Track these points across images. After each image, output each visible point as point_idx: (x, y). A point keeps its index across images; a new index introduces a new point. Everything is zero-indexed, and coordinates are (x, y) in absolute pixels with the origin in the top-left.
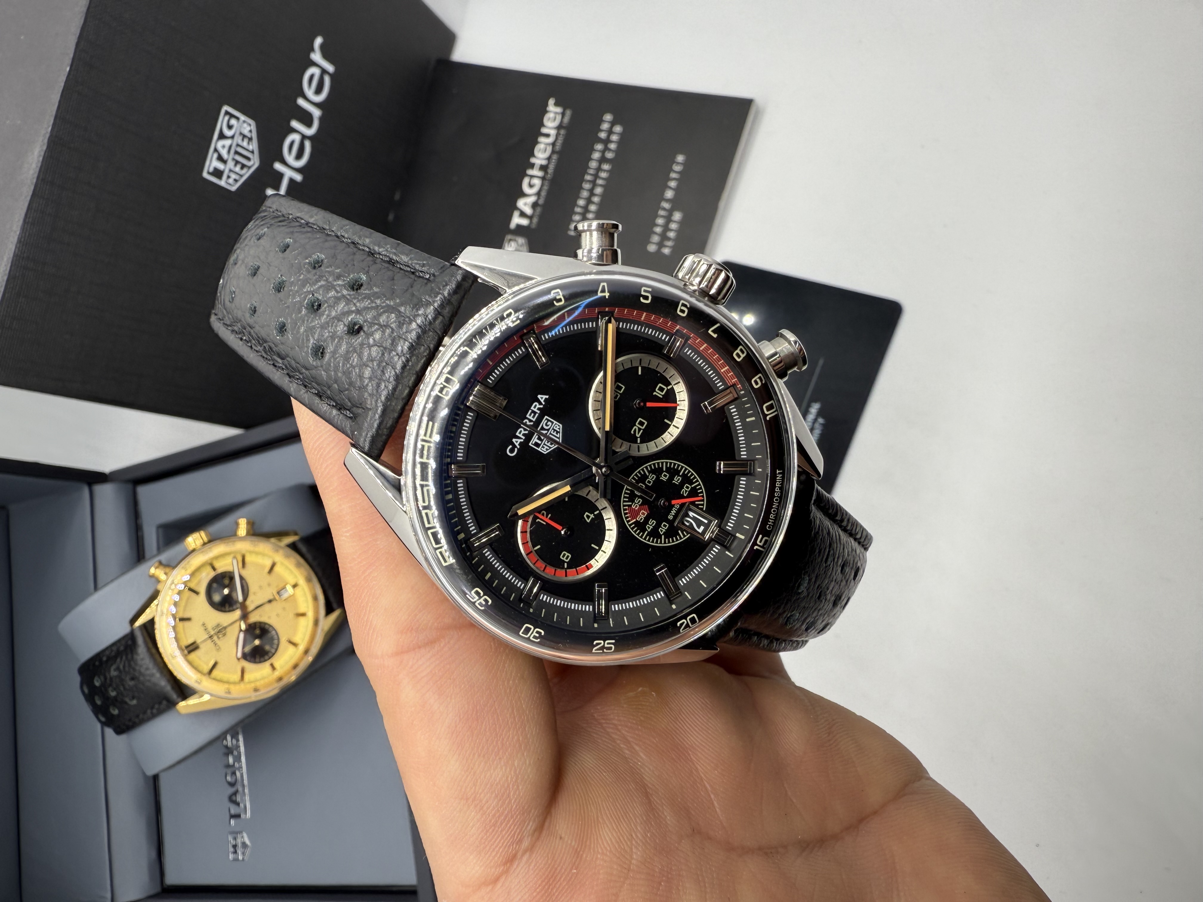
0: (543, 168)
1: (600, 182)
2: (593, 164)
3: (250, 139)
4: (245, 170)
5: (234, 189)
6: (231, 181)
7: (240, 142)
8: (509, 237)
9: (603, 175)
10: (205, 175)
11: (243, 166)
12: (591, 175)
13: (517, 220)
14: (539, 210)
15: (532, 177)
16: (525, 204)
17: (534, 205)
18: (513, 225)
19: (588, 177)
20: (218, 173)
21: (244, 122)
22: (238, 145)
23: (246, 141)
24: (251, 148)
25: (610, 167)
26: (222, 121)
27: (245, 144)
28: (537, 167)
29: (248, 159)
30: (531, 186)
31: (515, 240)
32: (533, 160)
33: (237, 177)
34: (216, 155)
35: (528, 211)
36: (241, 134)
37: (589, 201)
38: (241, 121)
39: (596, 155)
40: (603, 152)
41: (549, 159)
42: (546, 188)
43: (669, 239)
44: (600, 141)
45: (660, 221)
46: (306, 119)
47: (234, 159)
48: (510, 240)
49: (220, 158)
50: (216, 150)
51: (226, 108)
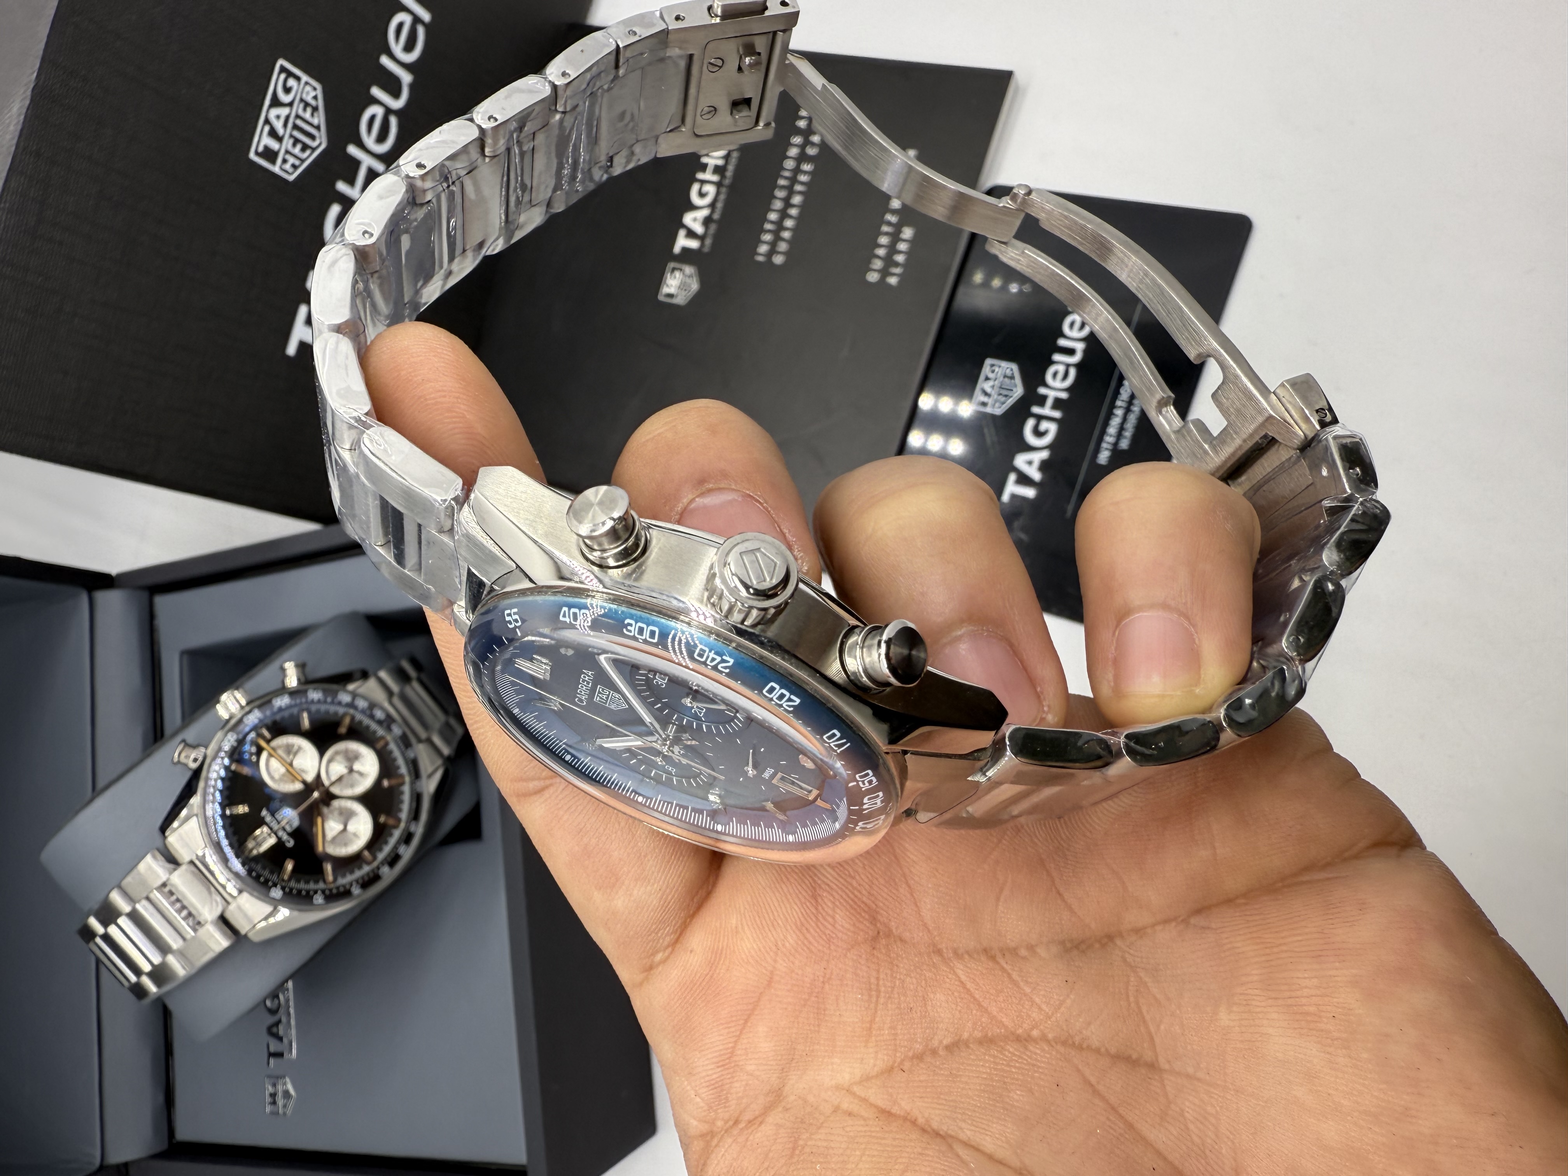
0: (718, 170)
1: (798, 188)
2: (789, 164)
3: (315, 109)
4: (308, 152)
5: (291, 178)
6: (287, 167)
7: (301, 112)
8: (672, 265)
9: (803, 178)
10: (252, 156)
11: (305, 147)
12: (786, 178)
13: (682, 242)
14: (713, 227)
15: (703, 182)
16: (695, 220)
17: (707, 221)
18: (677, 249)
19: (782, 182)
20: (270, 155)
21: (307, 83)
22: (298, 116)
23: (309, 110)
24: (315, 121)
25: (813, 167)
26: (277, 81)
27: (307, 115)
28: (710, 169)
29: (312, 137)
30: (702, 195)
31: (681, 270)
32: (705, 160)
33: (297, 163)
34: (267, 128)
35: (699, 229)
36: (302, 100)
37: (784, 214)
38: (303, 82)
39: (793, 152)
40: (803, 147)
41: (727, 157)
42: (722, 197)
43: (897, 264)
44: (798, 131)
45: (884, 240)
46: (393, 86)
47: (291, 136)
48: (674, 270)
49: (273, 134)
50: (267, 121)
51: (281, 62)
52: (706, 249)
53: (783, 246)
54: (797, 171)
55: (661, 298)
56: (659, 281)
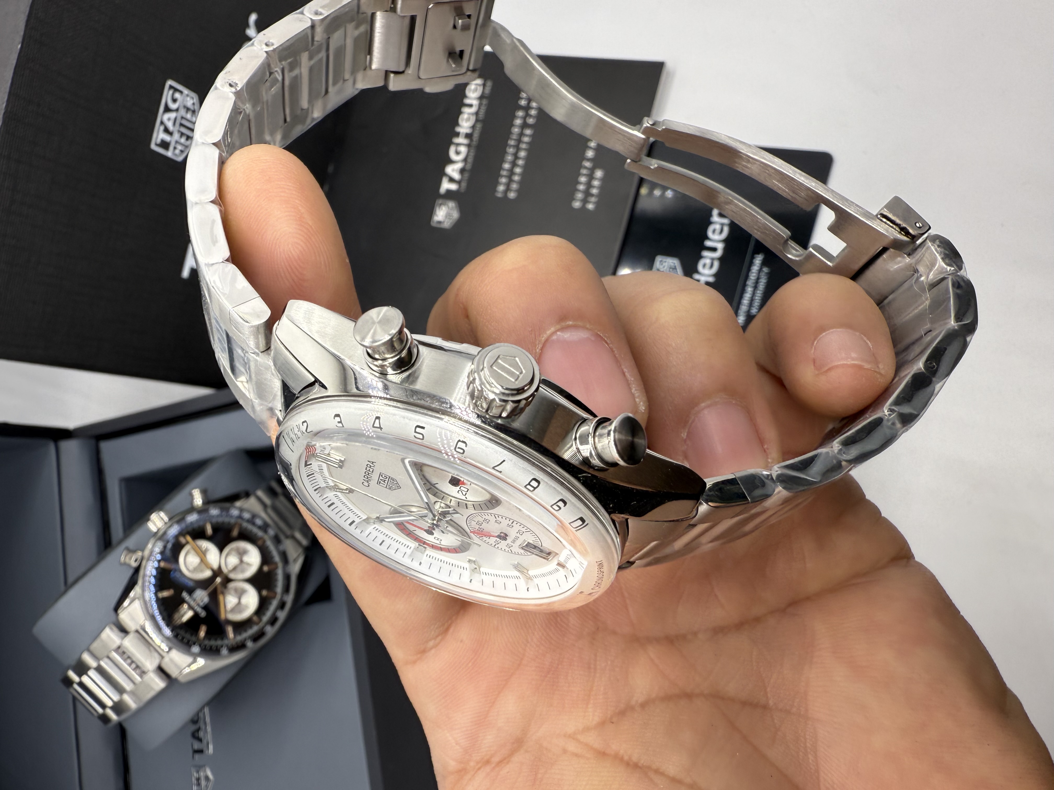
0: (468, 136)
1: (523, 146)
2: (516, 130)
3: (194, 112)
4: (190, 141)
5: (180, 160)
6: (177, 152)
7: (184, 116)
8: (440, 201)
9: (526, 139)
10: (153, 146)
11: (188, 138)
12: (514, 140)
13: (446, 186)
14: (466, 175)
15: (458, 145)
16: (453, 170)
17: (462, 171)
18: (442, 191)
19: (512, 143)
20: (165, 145)
21: (187, 95)
22: (182, 118)
23: (190, 113)
24: (194, 119)
25: (532, 132)
26: (167, 95)
27: (189, 116)
28: (462, 135)
29: (192, 130)
30: (457, 153)
31: (446, 204)
32: (458, 129)
33: (183, 149)
34: (162, 128)
35: (457, 176)
36: (185, 106)
37: (514, 164)
38: (184, 94)
39: (518, 122)
40: (524, 118)
41: (473, 127)
42: (472, 154)
43: (592, 195)
44: (521, 108)
45: (583, 179)
47: (179, 131)
48: (441, 205)
49: (166, 130)
50: (162, 123)
51: (170, 82)
52: (463, 190)
53: (514, 186)
54: (521, 134)
55: (433, 224)
56: (431, 212)
